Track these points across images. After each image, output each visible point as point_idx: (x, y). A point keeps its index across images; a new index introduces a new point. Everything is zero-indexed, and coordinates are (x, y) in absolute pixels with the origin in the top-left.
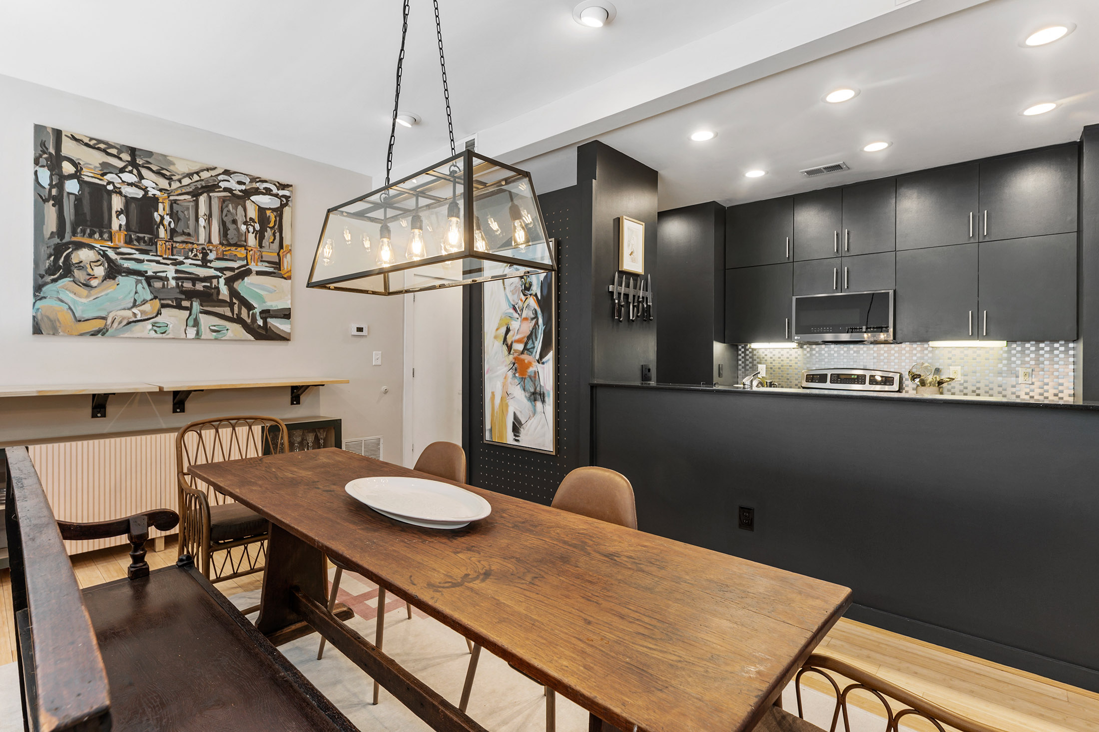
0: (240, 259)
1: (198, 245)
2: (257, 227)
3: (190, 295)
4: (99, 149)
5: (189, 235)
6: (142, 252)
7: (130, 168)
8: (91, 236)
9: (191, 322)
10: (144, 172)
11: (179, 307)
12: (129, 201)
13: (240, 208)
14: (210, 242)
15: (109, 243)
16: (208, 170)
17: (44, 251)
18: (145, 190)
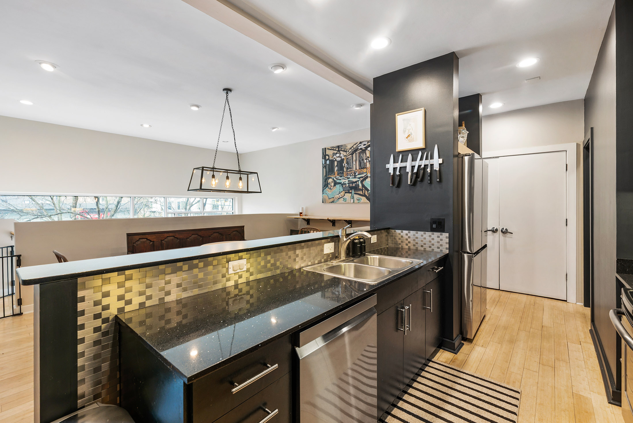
0: (365, 173)
1: (353, 171)
2: (370, 159)
3: (351, 188)
4: (332, 149)
5: (351, 168)
6: (341, 177)
7: (338, 152)
8: (331, 175)
9: (352, 198)
10: (341, 152)
11: (349, 193)
12: (338, 162)
13: (364, 154)
14: (356, 169)
15: (334, 176)
16: (355, 144)
17: (324, 181)
18: (341, 157)
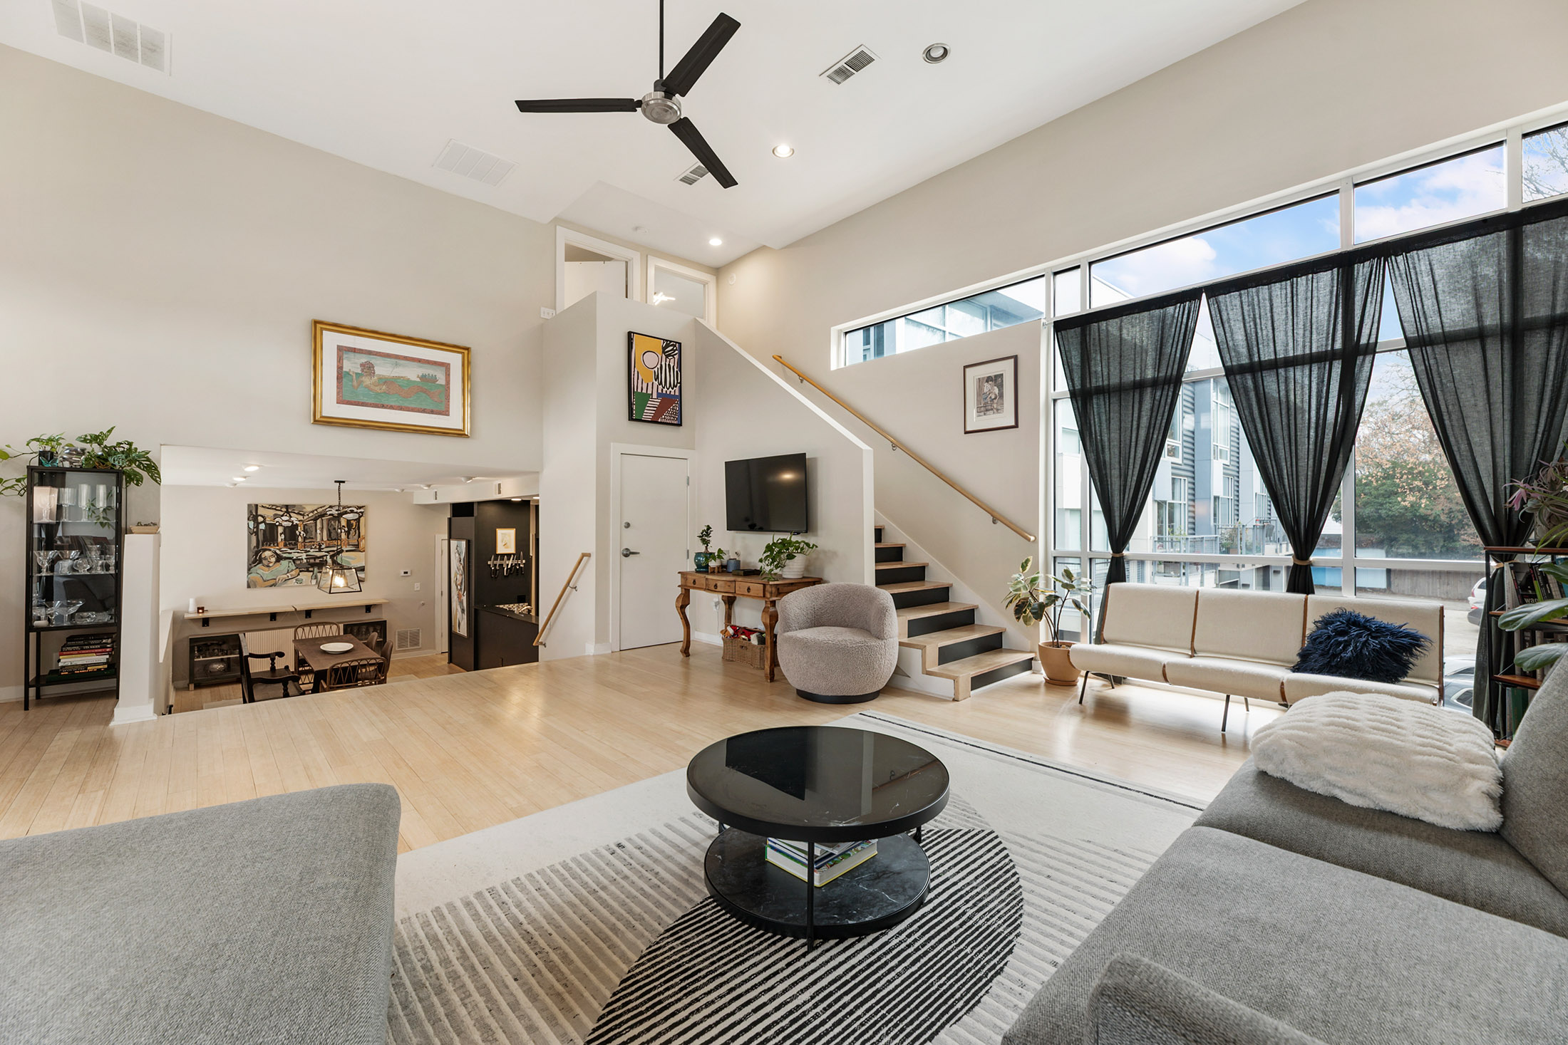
0: (338, 546)
1: (316, 542)
2: (346, 529)
4: (273, 509)
5: (312, 538)
6: (291, 549)
7: (286, 514)
9: (313, 577)
10: (292, 514)
11: (308, 571)
12: (285, 528)
13: (337, 522)
14: (322, 540)
16: (321, 508)
18: (293, 522)
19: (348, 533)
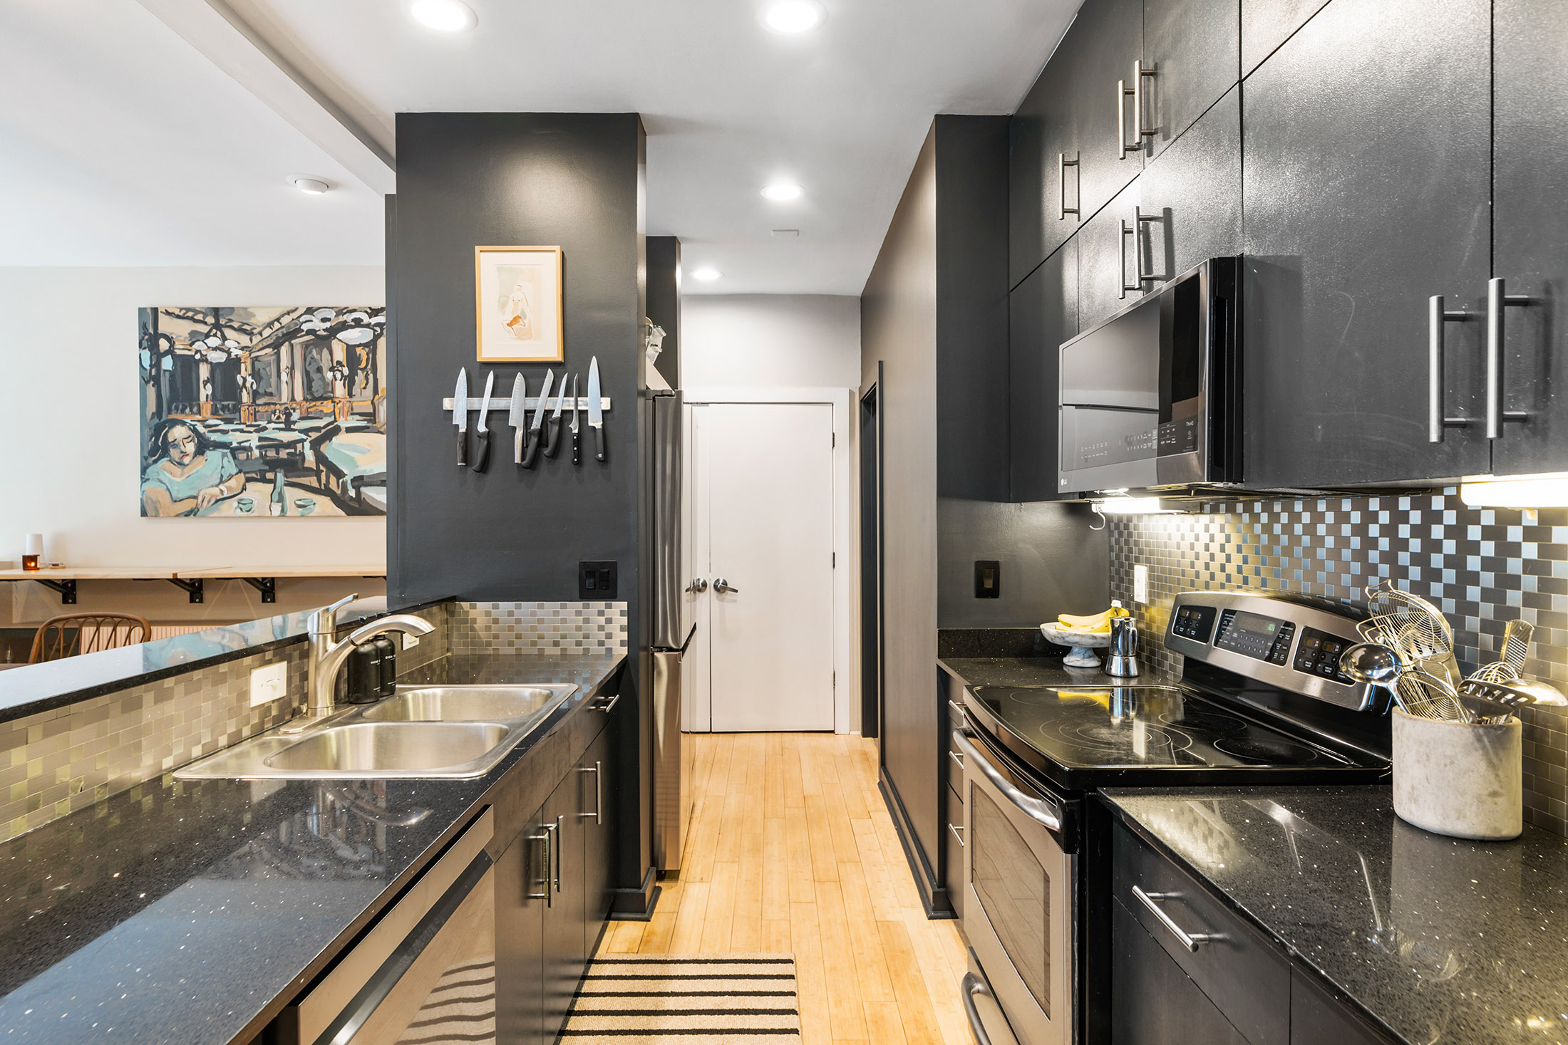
0: (328, 415)
1: (281, 405)
2: (346, 371)
3: (274, 465)
4: (188, 318)
5: (271, 394)
6: (228, 421)
7: (214, 331)
8: (183, 411)
9: (276, 497)
10: (228, 332)
11: (264, 480)
12: (214, 367)
13: (325, 352)
14: (293, 399)
15: (199, 417)
16: (288, 313)
17: (148, 433)
18: (228, 352)
19: (350, 381)
